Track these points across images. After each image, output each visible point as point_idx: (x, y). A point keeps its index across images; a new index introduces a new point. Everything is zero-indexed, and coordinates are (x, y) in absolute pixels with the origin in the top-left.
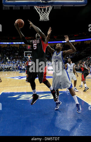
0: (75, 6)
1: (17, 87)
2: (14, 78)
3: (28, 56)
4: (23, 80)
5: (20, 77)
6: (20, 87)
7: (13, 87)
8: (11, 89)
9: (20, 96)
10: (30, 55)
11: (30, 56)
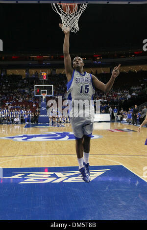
0: (130, 4)
1: (20, 158)
2: (13, 138)
3: (42, 95)
4: (31, 142)
5: (24, 136)
6: (26, 157)
7: (12, 158)
8: (8, 162)
9: (26, 175)
10: (45, 92)
11: (46, 95)
